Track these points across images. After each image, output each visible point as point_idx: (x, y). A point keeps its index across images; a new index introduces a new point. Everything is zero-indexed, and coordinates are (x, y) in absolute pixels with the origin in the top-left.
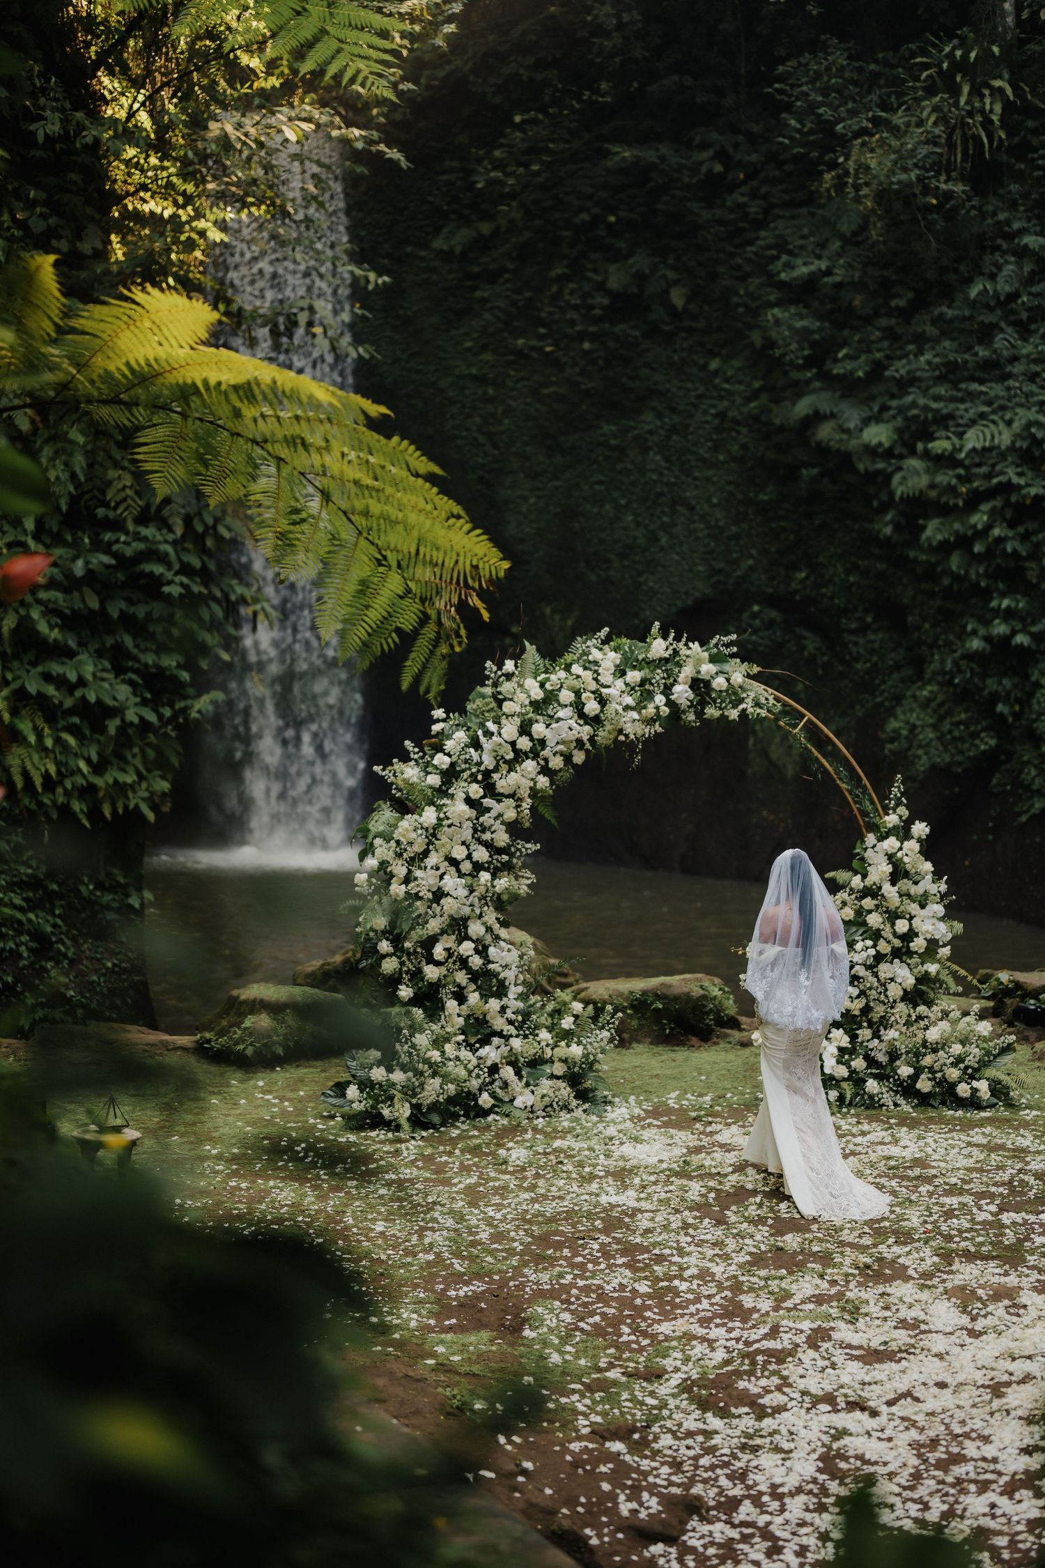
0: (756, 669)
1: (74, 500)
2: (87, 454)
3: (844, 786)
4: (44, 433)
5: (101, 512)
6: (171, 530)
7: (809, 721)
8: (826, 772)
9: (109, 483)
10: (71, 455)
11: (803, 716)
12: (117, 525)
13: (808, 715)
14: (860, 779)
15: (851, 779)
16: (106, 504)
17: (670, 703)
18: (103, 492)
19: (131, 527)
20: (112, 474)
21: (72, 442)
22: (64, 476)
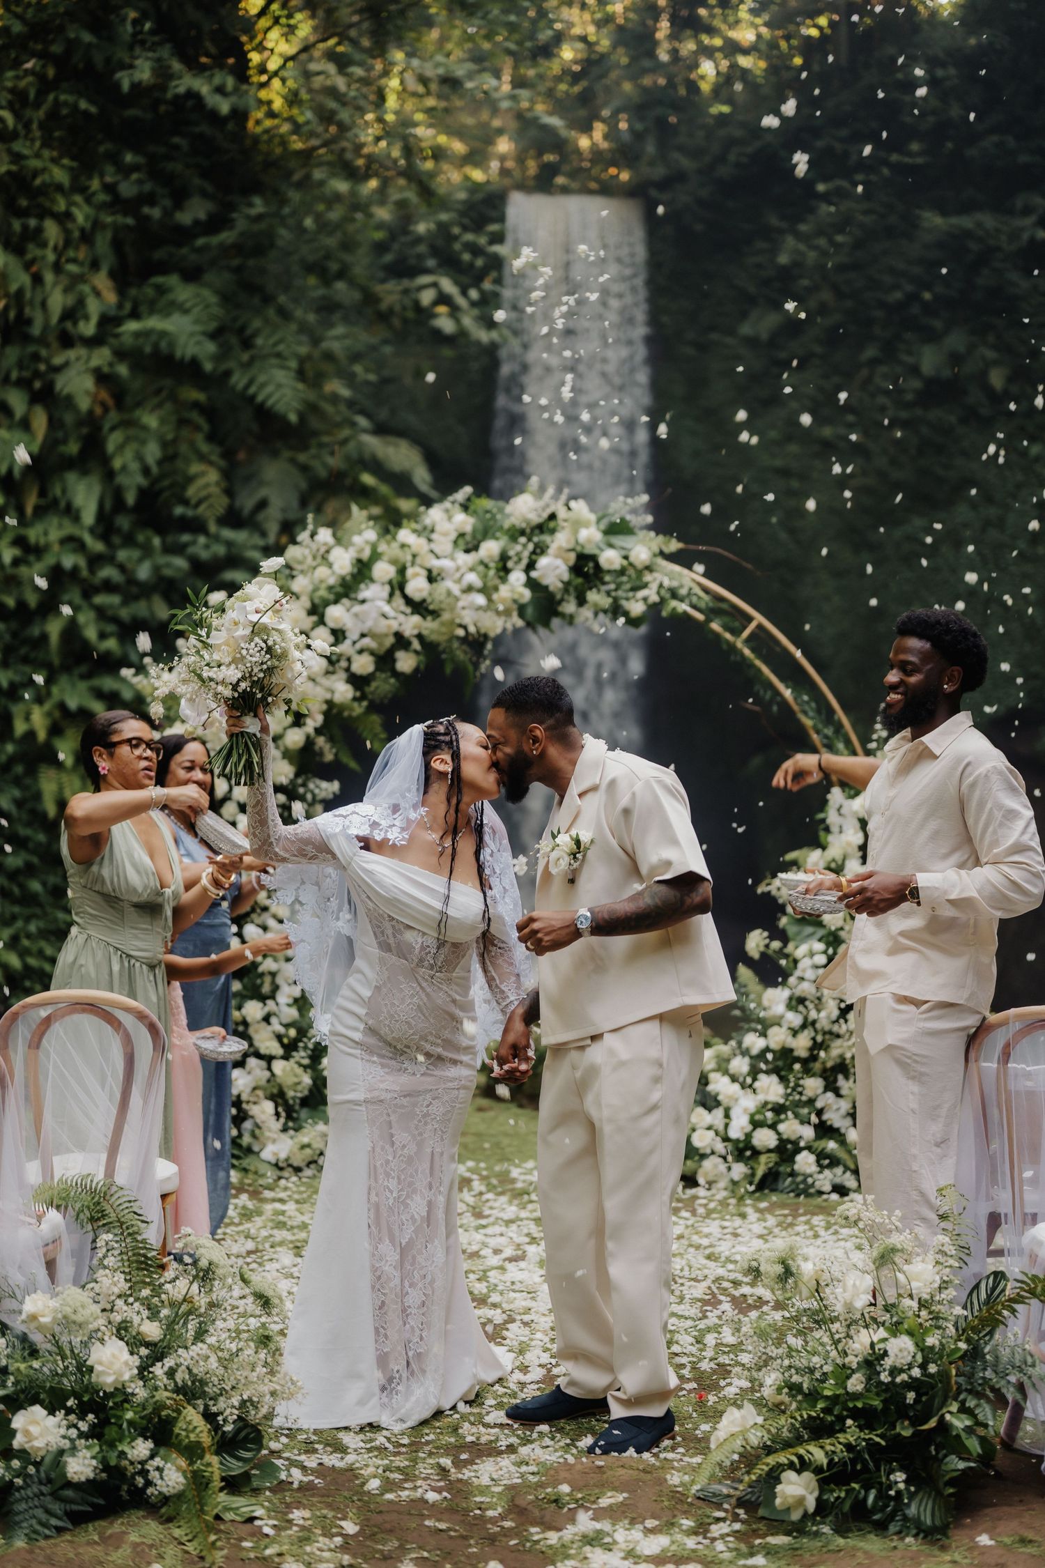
0: (674, 545)
1: (142, 493)
2: (164, 445)
3: (808, 722)
4: (114, 417)
5: (179, 510)
6: (264, 534)
7: (760, 627)
8: (784, 703)
9: (190, 480)
10: (143, 442)
11: (750, 619)
12: (197, 526)
13: (759, 618)
14: (831, 711)
15: (819, 711)
16: (186, 502)
17: (532, 584)
18: (184, 488)
19: (213, 528)
20: (195, 468)
21: (145, 428)
22: (134, 466)
